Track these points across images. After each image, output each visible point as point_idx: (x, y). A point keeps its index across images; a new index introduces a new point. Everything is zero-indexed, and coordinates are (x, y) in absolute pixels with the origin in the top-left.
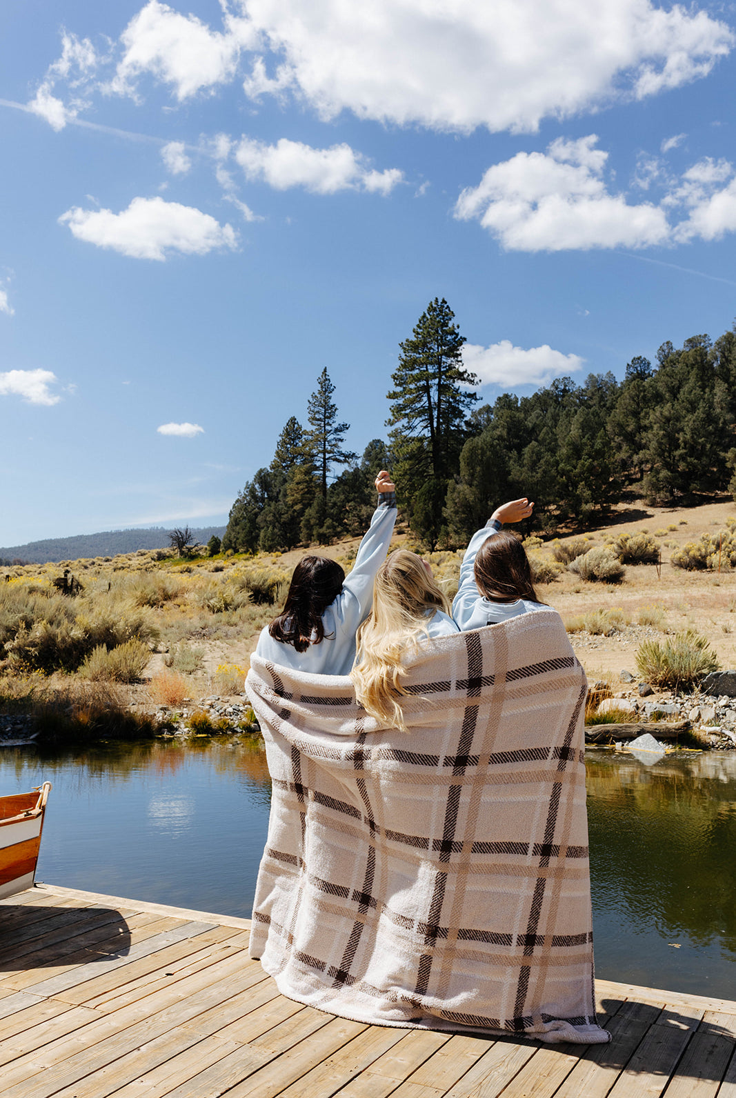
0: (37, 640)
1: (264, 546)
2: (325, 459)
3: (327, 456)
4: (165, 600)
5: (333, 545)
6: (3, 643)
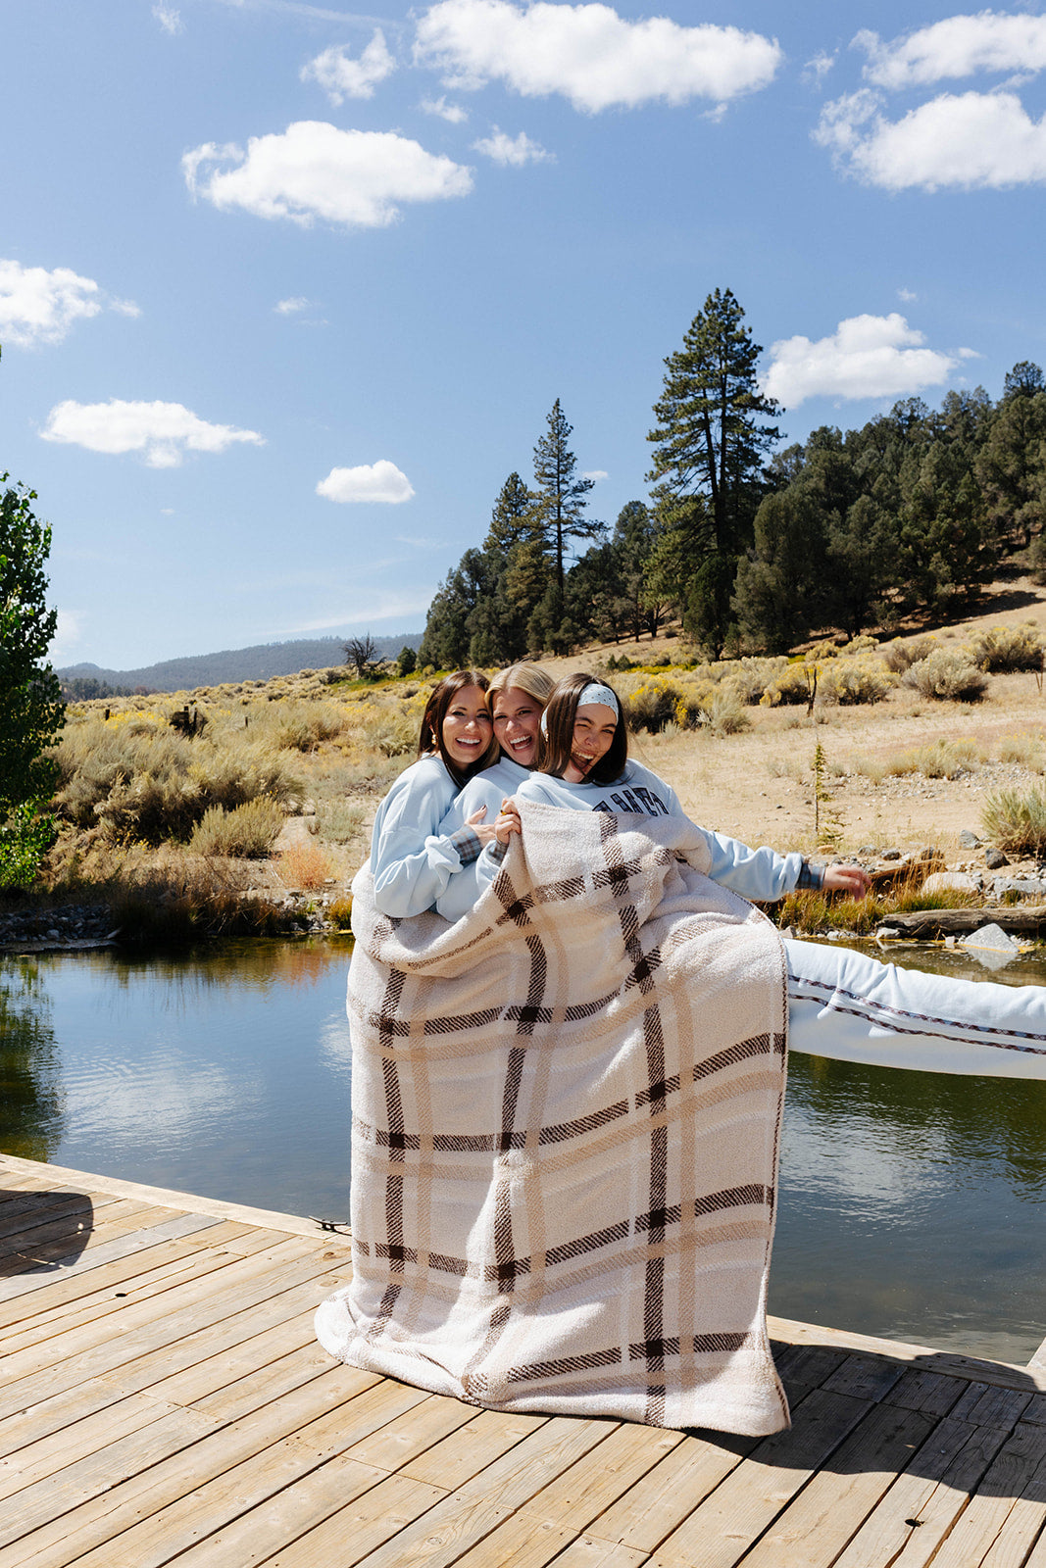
0: (137, 800)
1: (477, 659)
2: (559, 532)
3: (563, 527)
4: (321, 739)
5: (573, 655)
6: (92, 804)
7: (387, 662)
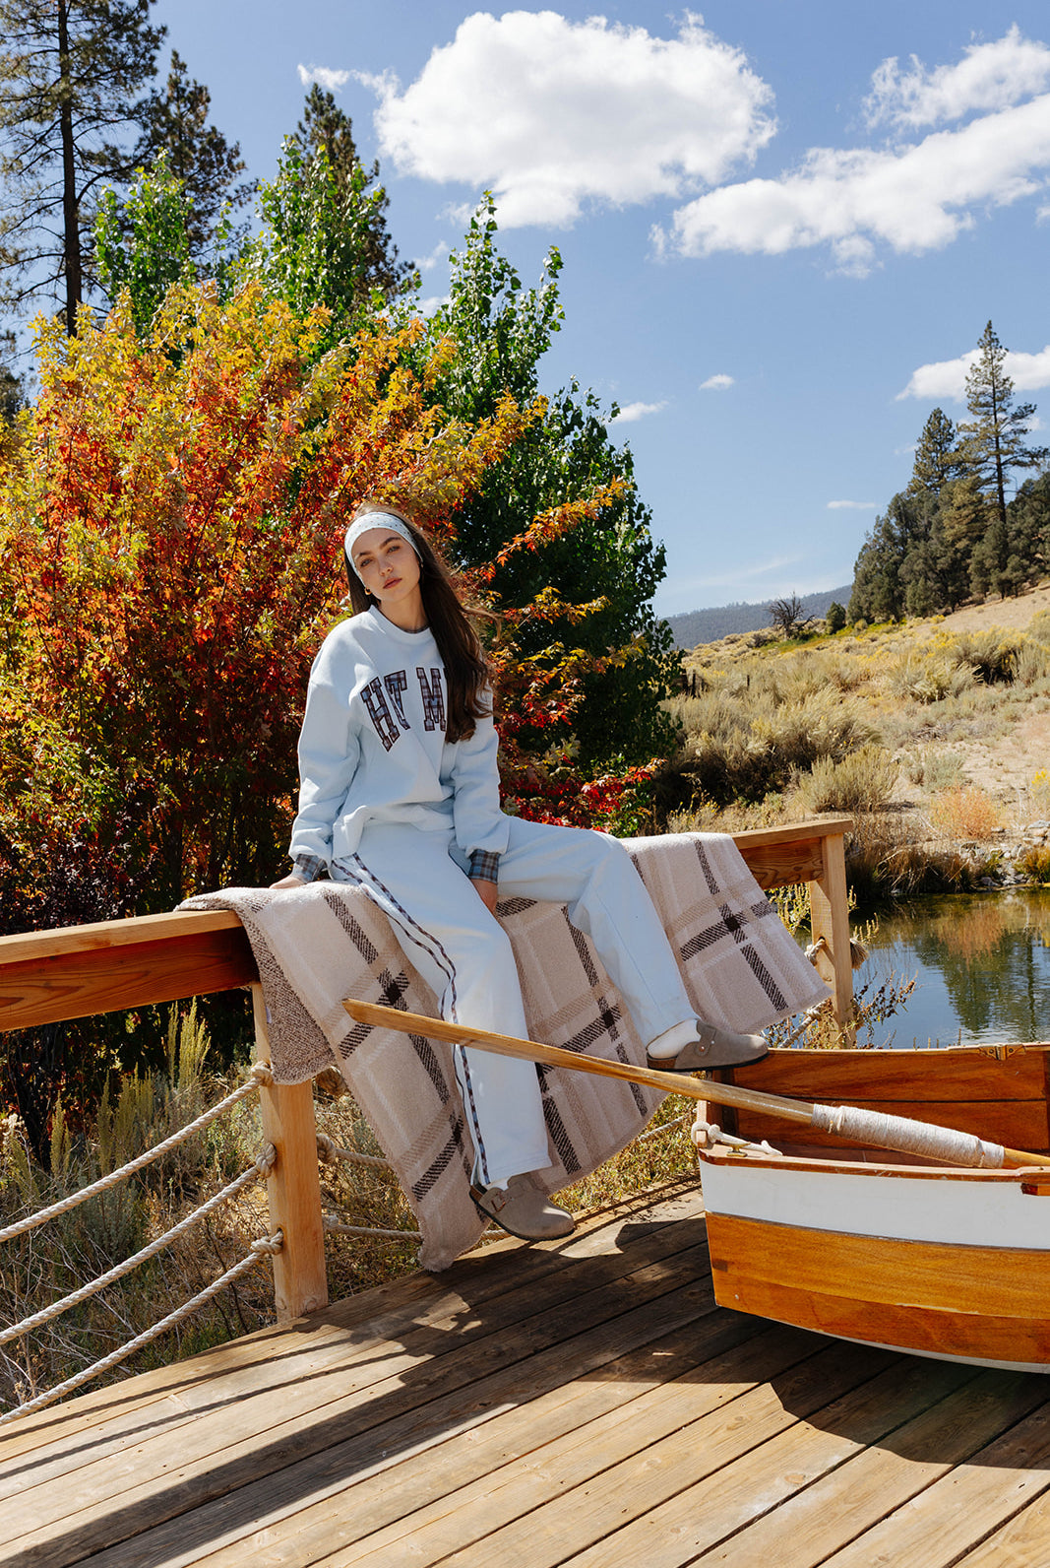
0: (697, 761)
1: (914, 609)
2: (999, 465)
3: (1003, 459)
4: (844, 691)
5: (1024, 595)
7: (815, 620)
